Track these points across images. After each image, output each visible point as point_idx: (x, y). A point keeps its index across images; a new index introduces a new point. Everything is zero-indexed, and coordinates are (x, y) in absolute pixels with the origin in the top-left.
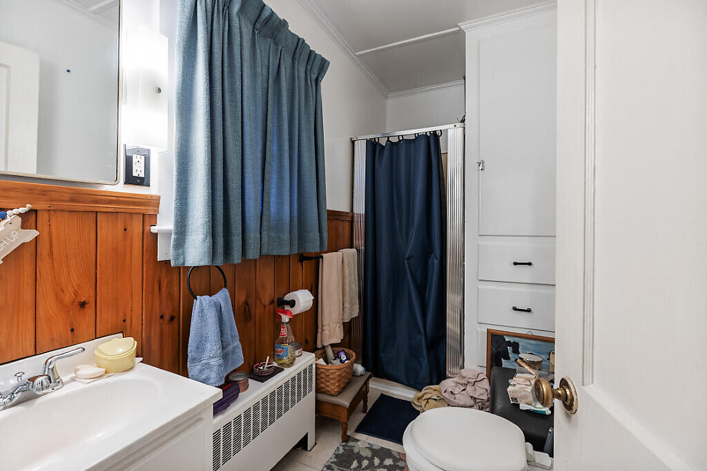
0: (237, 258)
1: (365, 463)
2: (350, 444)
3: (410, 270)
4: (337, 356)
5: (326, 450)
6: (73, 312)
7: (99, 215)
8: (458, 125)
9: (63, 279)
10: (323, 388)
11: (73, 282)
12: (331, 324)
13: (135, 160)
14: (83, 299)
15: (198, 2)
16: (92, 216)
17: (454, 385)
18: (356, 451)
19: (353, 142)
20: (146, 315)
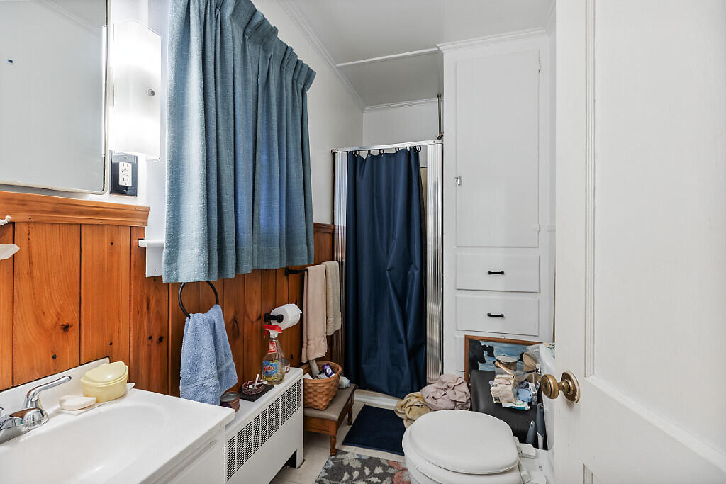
0: (231, 273)
1: (356, 474)
2: (339, 456)
3: (391, 281)
4: (322, 371)
5: (316, 465)
6: (55, 338)
7: (83, 228)
8: (437, 141)
9: (44, 300)
10: (310, 403)
11: (56, 304)
12: (316, 338)
13: (121, 168)
14: (66, 322)
15: (191, 2)
16: (76, 229)
17: (435, 390)
18: (346, 463)
19: (334, 154)
20: (134, 336)
